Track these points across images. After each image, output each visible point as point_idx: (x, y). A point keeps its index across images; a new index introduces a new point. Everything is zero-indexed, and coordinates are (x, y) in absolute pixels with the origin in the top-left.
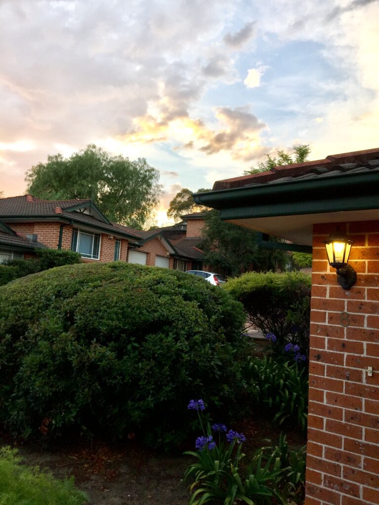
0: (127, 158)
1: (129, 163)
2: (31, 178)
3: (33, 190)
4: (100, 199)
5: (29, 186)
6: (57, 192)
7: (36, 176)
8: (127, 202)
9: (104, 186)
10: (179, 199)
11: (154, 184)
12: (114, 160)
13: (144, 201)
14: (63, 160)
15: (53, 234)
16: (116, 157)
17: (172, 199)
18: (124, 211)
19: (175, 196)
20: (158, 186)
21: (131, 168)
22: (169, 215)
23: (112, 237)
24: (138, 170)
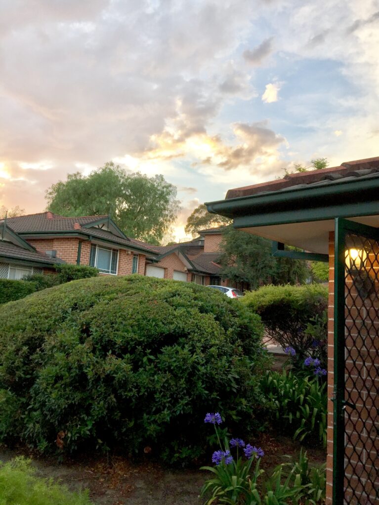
0: (145, 175)
1: (146, 180)
2: (51, 196)
3: (53, 207)
4: (118, 215)
5: (50, 204)
6: (76, 209)
7: (56, 194)
8: (145, 218)
9: (123, 202)
10: (196, 215)
11: (172, 200)
12: (132, 177)
13: (162, 217)
14: (82, 178)
15: (72, 250)
16: (134, 174)
17: (190, 215)
18: (141, 228)
19: (193, 212)
20: (175, 202)
21: (149, 185)
22: (187, 231)
23: (130, 253)
24: (156, 186)
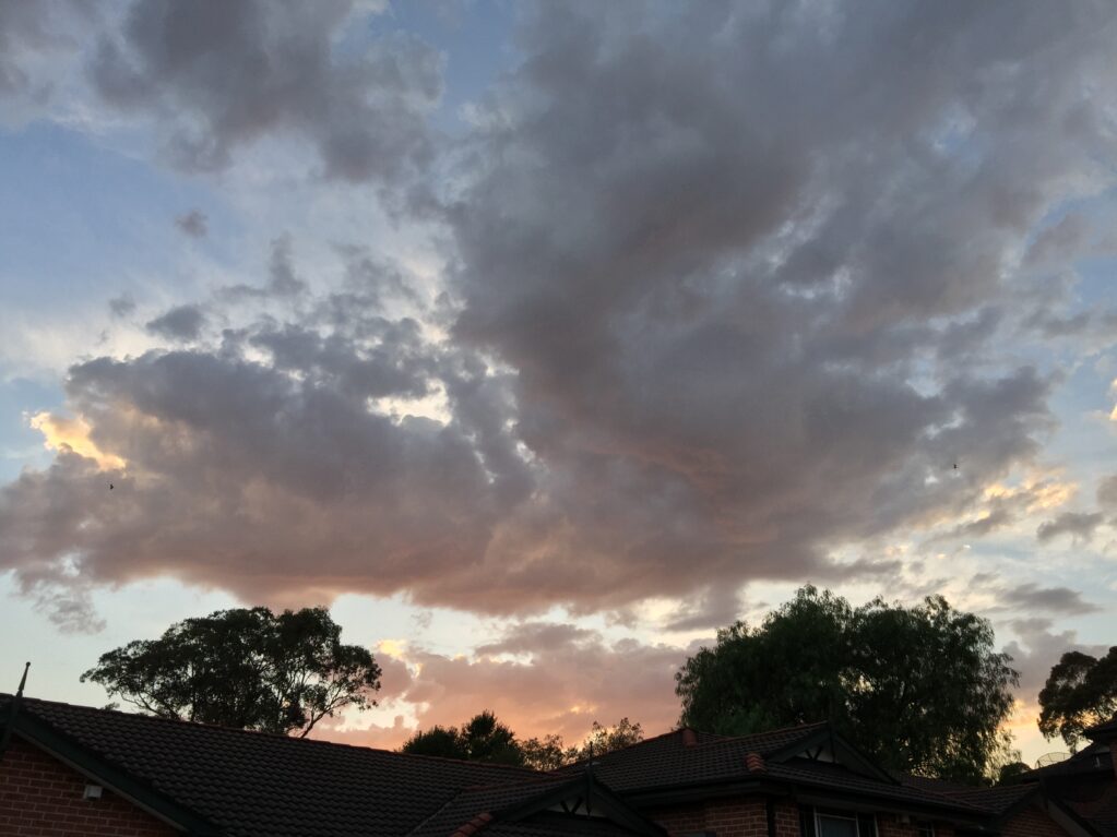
0: (897, 602)
2: (688, 687)
4: (852, 712)
5: (689, 705)
10: (1060, 683)
13: (970, 704)
16: (869, 606)
17: (1042, 686)
20: (995, 659)
